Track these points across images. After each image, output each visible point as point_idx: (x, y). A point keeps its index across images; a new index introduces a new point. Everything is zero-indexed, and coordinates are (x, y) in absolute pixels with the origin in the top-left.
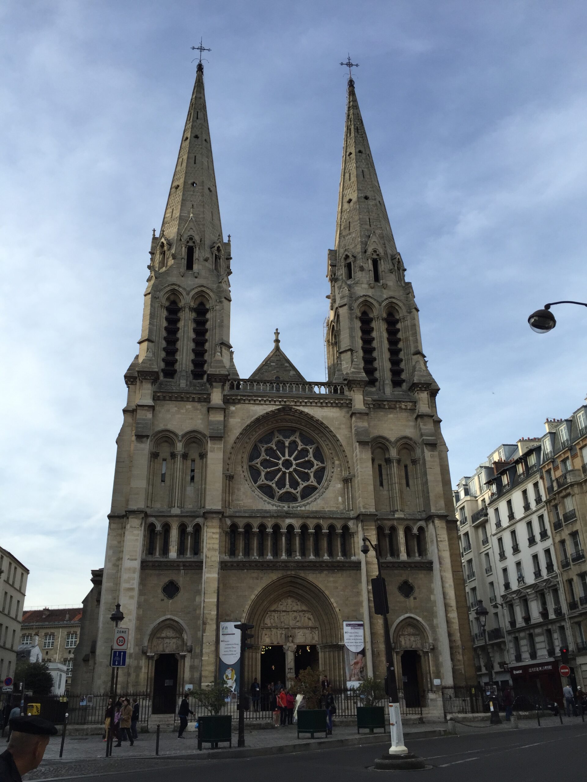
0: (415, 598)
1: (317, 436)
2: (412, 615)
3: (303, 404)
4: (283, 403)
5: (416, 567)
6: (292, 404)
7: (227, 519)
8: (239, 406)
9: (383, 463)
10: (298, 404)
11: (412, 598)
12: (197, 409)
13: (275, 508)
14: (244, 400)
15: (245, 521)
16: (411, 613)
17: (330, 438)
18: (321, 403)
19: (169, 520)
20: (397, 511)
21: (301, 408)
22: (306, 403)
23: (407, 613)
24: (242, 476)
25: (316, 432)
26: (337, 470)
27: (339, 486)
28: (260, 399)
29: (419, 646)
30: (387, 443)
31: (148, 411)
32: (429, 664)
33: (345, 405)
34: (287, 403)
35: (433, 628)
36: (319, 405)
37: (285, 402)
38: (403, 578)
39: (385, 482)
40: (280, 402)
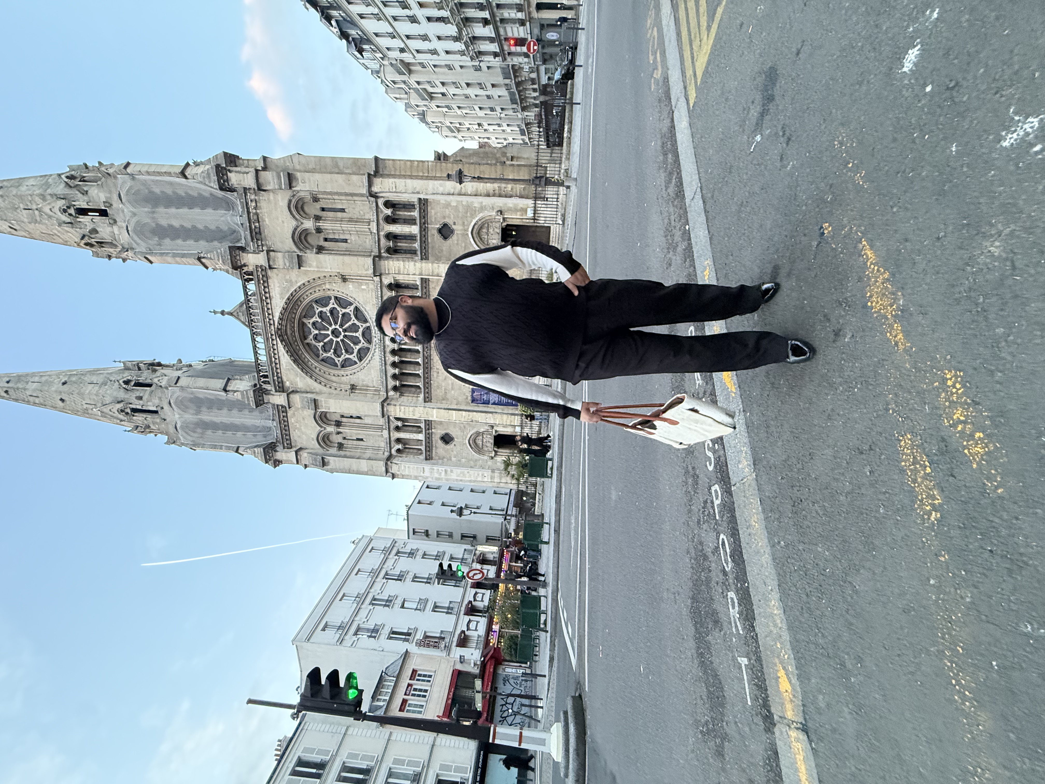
0: (455, 224)
1: (305, 303)
2: (470, 229)
3: (271, 317)
4: (274, 337)
5: (424, 217)
6: (272, 328)
7: (389, 394)
8: (285, 379)
9: (322, 236)
10: (272, 322)
11: (454, 227)
12: (294, 414)
13: (377, 350)
14: (277, 373)
15: (390, 379)
16: (467, 230)
17: (302, 291)
18: (266, 298)
19: (392, 439)
20: (369, 229)
21: (276, 319)
22: (269, 314)
23: (467, 234)
24: (351, 376)
25: (299, 303)
26: (335, 286)
27: (350, 286)
28: (273, 359)
29: (498, 225)
30: (298, 230)
31: (301, 456)
32: (515, 219)
33: (263, 273)
34: (273, 333)
35: (482, 209)
36: (268, 301)
37: (272, 335)
38: (435, 232)
39: (342, 237)
40: (273, 340)
